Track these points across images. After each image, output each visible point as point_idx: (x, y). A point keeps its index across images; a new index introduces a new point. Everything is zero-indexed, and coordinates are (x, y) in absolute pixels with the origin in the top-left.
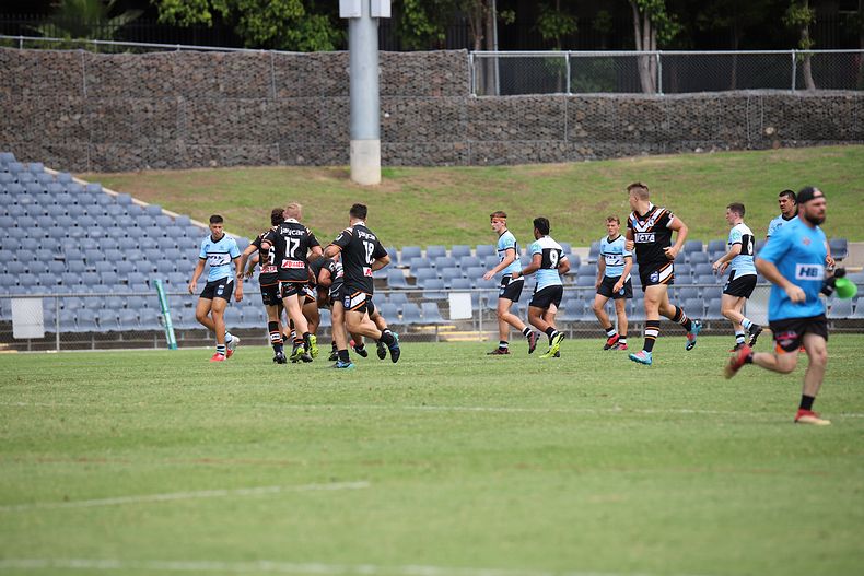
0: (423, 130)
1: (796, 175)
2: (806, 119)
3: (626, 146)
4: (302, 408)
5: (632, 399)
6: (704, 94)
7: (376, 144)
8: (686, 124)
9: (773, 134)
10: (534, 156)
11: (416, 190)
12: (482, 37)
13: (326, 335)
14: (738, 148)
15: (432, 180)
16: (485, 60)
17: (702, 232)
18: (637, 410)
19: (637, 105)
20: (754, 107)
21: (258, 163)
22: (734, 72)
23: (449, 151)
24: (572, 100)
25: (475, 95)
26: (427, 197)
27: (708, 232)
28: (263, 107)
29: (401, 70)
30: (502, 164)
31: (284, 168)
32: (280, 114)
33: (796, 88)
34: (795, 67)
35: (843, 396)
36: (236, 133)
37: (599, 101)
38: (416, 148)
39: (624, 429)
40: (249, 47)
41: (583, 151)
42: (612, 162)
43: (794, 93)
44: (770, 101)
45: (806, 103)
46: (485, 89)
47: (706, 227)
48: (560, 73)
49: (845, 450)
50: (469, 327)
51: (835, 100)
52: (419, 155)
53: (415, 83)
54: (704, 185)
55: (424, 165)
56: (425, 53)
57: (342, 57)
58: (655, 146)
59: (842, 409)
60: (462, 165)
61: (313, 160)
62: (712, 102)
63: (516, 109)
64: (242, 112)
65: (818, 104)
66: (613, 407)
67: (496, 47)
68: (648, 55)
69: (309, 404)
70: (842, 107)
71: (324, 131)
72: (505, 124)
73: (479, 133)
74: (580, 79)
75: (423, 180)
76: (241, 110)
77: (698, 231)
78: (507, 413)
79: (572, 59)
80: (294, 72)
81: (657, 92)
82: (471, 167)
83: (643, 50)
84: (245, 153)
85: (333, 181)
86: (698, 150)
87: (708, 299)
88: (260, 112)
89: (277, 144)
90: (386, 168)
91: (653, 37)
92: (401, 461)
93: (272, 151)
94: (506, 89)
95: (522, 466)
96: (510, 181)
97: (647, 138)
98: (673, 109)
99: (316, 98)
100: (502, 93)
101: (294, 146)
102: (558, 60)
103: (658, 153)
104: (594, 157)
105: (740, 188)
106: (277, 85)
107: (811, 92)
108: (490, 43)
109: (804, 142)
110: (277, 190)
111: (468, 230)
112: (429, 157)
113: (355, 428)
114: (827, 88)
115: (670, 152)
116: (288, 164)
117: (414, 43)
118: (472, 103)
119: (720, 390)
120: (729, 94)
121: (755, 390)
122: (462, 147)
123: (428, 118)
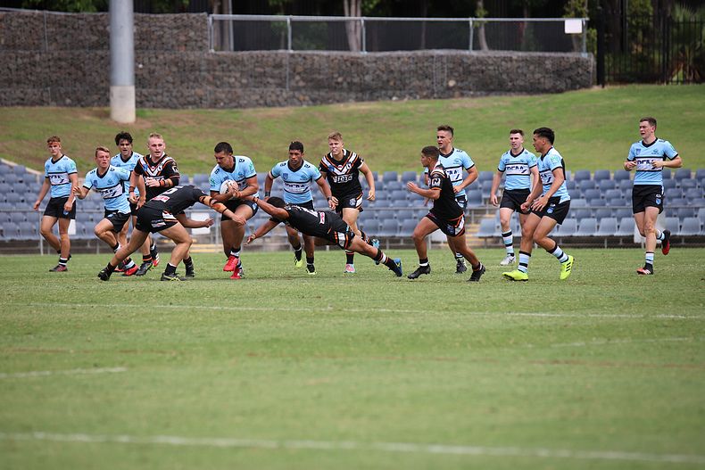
0: (170, 79)
1: (472, 120)
2: (481, 75)
3: (337, 95)
4: (70, 306)
5: (341, 300)
6: (399, 53)
7: (131, 90)
8: (385, 77)
9: (454, 87)
10: (262, 102)
11: (164, 128)
12: (219, 4)
13: (89, 246)
14: (427, 97)
15: (177, 120)
16: (222, 22)
17: (397, 165)
18: (345, 309)
19: (346, 61)
20: (439, 64)
21: (33, 104)
22: (423, 35)
23: (192, 96)
24: (292, 56)
25: (213, 51)
26: (173, 134)
27: (402, 165)
28: (37, 58)
29: (153, 29)
30: (236, 107)
31: (55, 108)
32: (51, 63)
33: (474, 49)
34: (472, 32)
35: (509, 298)
36: (15, 78)
37: (315, 57)
38: (165, 94)
39: (334, 325)
40: (26, 8)
41: (301, 98)
42: (324, 108)
43: (471, 53)
44: (452, 59)
45: (480, 61)
46: (221, 46)
47: (401, 161)
48: (283, 34)
49: (511, 342)
50: (207, 241)
51: (504, 59)
52: (167, 99)
53: (164, 40)
54: (399, 127)
55: (171, 108)
56: (172, 16)
57: (104, 17)
58: (360, 95)
59: (508, 309)
60: (202, 108)
61: (79, 102)
62: (406, 60)
63: (247, 63)
64: (20, 61)
65: (490, 62)
66: (325, 307)
67: (231, 12)
68: (355, 20)
69: (76, 303)
70: (509, 65)
71: (88, 79)
72: (238, 75)
73: (217, 82)
74: (299, 39)
75: (170, 120)
76: (19, 59)
77: (393, 165)
78: (239, 311)
79: (293, 22)
80: (63, 29)
81: (362, 50)
82: (210, 110)
83: (350, 16)
84: (22, 96)
85: (96, 120)
86: (394, 98)
87: (402, 219)
88: (35, 62)
89: (49, 89)
90: (140, 109)
91: (359, 6)
92: (152, 351)
93: (44, 94)
94: (239, 46)
95: (251, 355)
96: (241, 121)
97: (354, 88)
98: (374, 65)
99: (82, 51)
100: (236, 49)
101: (63, 90)
102: (282, 24)
103: (363, 100)
104: (311, 102)
105: (429, 129)
106: (49, 40)
107: (485, 52)
108: (225, 8)
109: (479, 93)
110: (49, 126)
111: (207, 161)
112: (175, 101)
113: (114, 322)
114: (498, 49)
115: (371, 99)
116: (58, 105)
117: (163, 7)
118: (211, 57)
119: (412, 293)
120: (419, 53)
121: (439, 293)
122: (203, 94)
123: (174, 69)
